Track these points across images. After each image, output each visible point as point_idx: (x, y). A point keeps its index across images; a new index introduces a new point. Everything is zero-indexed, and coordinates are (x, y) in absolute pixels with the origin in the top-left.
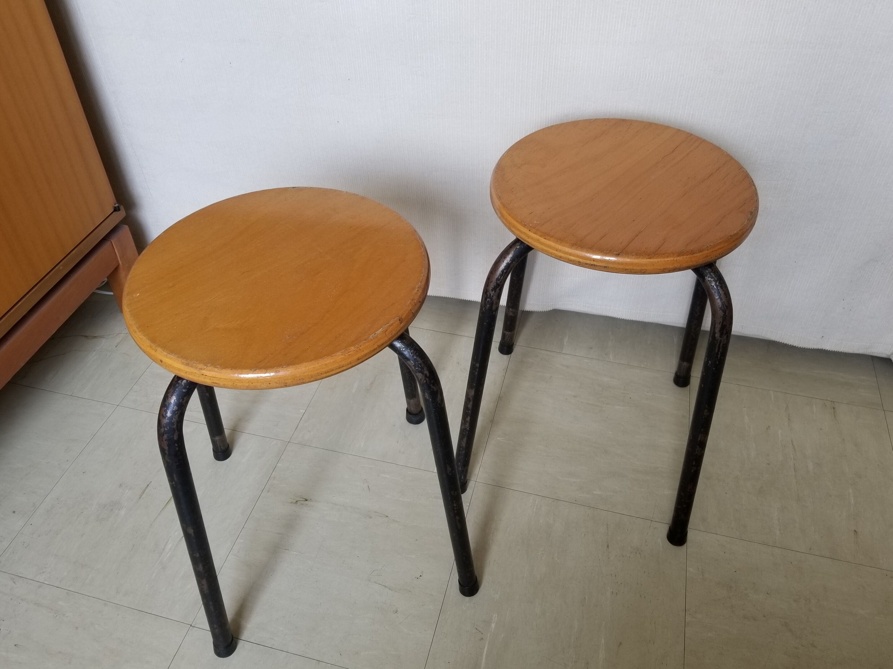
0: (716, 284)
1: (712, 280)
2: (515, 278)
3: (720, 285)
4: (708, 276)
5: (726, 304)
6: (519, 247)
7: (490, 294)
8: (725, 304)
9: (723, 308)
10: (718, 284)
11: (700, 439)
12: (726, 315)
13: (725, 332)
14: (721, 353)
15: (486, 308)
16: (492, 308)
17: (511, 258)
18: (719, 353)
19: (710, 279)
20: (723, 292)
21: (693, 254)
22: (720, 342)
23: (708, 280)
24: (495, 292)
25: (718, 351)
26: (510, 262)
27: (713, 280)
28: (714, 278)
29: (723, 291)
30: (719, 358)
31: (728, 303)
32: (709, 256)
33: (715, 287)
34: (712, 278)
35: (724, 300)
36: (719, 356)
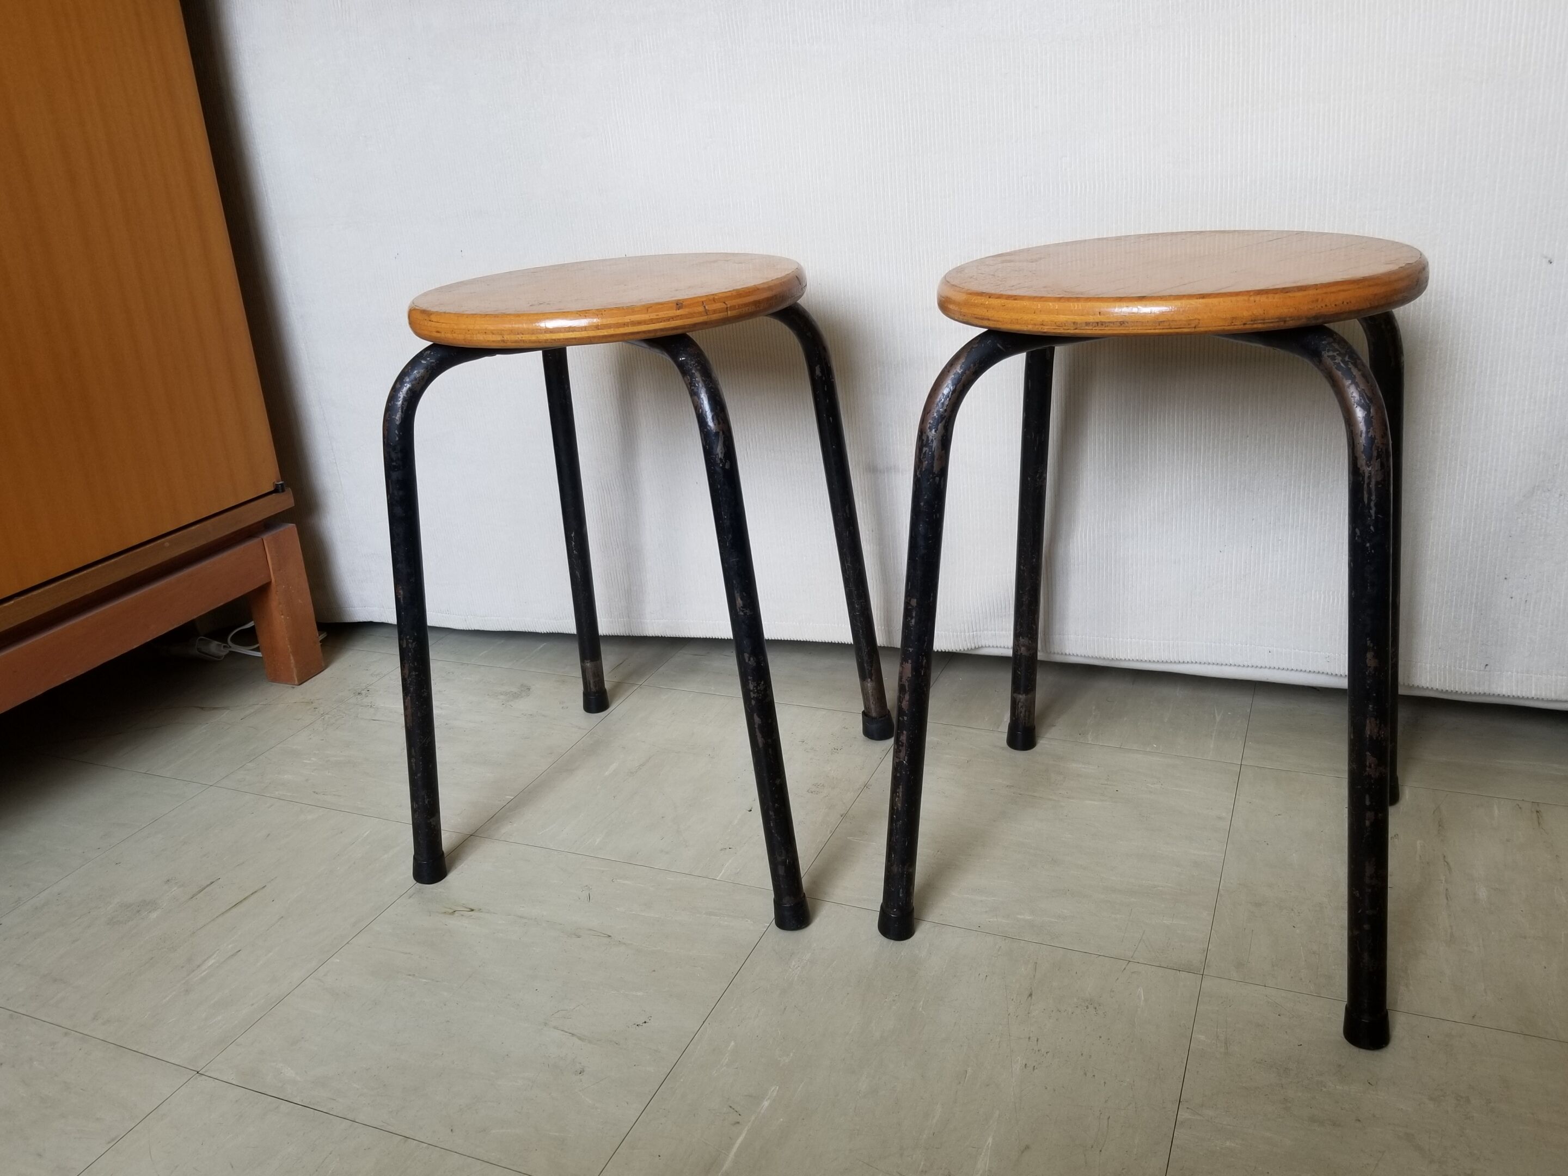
0: (1343, 361)
1: (1335, 354)
2: (1024, 567)
3: (1353, 362)
4: (1327, 348)
5: (1369, 395)
6: (976, 346)
7: (928, 437)
8: (1366, 394)
9: (1363, 401)
10: (1347, 359)
11: (1369, 733)
12: (1371, 415)
13: (1375, 454)
14: (1376, 505)
15: (921, 468)
16: (932, 467)
17: (963, 363)
18: (1372, 504)
19: (1331, 353)
20: (1360, 373)
21: (1287, 292)
22: (1369, 477)
23: (1328, 356)
24: (936, 431)
25: (1370, 500)
26: (960, 372)
27: (1337, 354)
28: (1338, 350)
29: (1359, 370)
30: (1374, 518)
31: (1373, 394)
32: (1320, 300)
33: (1342, 365)
34: (1335, 350)
35: (1362, 386)
36: (1373, 512)
